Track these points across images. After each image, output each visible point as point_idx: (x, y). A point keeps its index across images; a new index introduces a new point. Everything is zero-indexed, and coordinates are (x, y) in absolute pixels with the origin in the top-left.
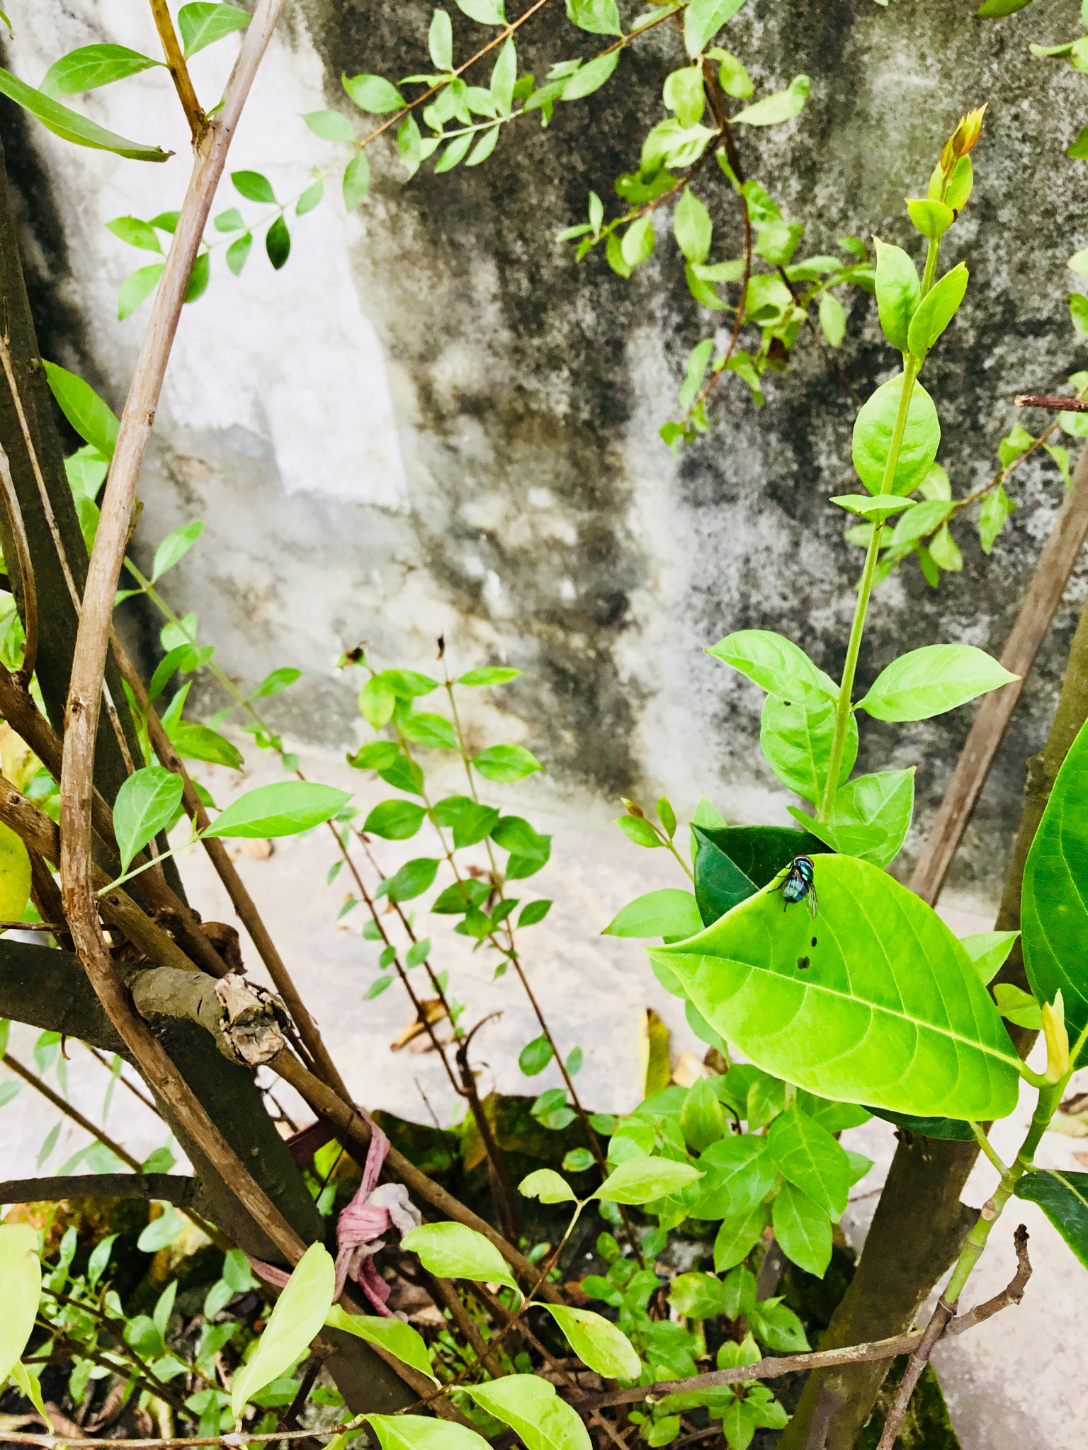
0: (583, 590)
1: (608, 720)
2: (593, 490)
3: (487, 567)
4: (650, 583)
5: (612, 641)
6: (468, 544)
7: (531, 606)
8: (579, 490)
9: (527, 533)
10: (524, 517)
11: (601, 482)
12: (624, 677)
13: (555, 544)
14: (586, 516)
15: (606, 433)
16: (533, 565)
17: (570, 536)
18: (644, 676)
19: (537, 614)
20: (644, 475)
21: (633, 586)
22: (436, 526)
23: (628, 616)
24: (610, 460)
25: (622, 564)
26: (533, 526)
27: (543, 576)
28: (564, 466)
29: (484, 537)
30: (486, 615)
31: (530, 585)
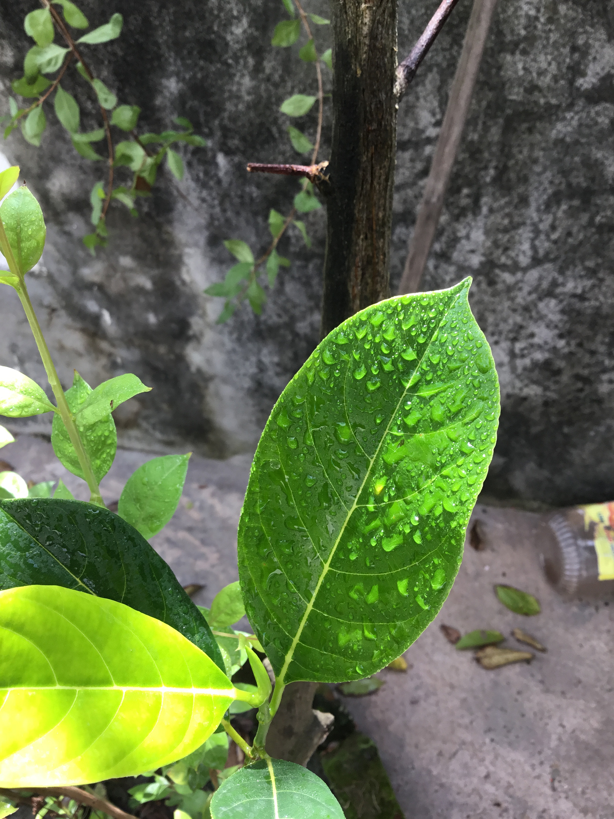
0: (161, 318)
1: (187, 396)
2: (158, 256)
3: (101, 307)
4: (200, 312)
5: (183, 348)
6: (86, 293)
7: (131, 329)
8: (149, 256)
9: (122, 285)
10: (118, 275)
11: (162, 251)
12: (193, 369)
13: (140, 290)
14: (156, 272)
15: (161, 220)
16: (129, 304)
17: (148, 285)
18: (205, 368)
19: (136, 334)
20: (187, 245)
21: (191, 314)
22: (65, 282)
23: (191, 333)
24: (165, 237)
25: (182, 301)
26: (125, 280)
27: (135, 310)
28: (137, 241)
29: (95, 289)
30: (104, 336)
31: (129, 317)
